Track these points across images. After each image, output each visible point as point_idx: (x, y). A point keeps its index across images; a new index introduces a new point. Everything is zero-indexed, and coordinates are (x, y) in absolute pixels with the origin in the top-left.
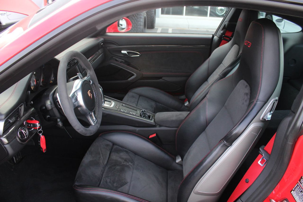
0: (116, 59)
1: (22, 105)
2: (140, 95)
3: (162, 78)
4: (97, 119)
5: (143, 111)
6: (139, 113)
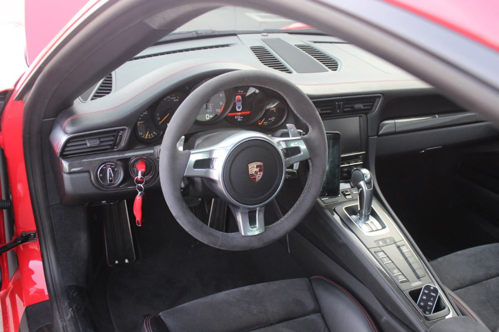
4: (265, 230)
5: (432, 288)
6: (416, 284)
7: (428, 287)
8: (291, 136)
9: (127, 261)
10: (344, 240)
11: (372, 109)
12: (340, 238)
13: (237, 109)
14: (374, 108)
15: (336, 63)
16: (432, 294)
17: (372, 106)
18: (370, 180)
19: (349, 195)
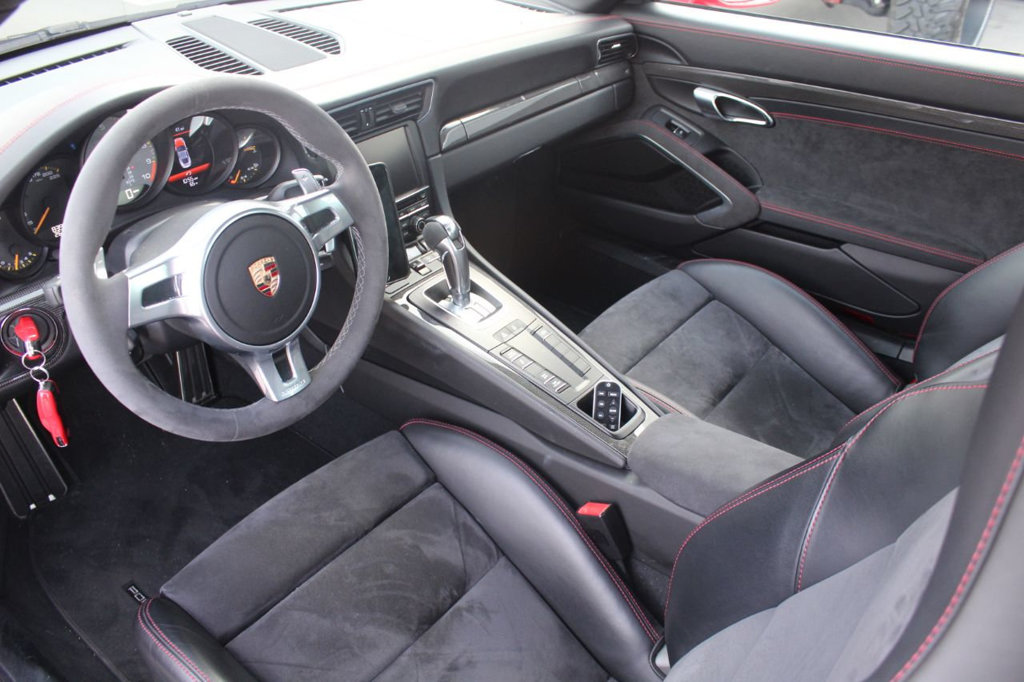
0: (671, 119)
2: (713, 296)
3: (843, 247)
4: (312, 378)
5: (609, 385)
6: (582, 387)
7: (602, 386)
8: (305, 191)
9: (52, 498)
10: (444, 349)
11: (422, 106)
12: (435, 348)
13: (182, 164)
14: (424, 108)
15: (334, 40)
16: (612, 394)
17: (421, 103)
18: (457, 232)
19: (423, 267)
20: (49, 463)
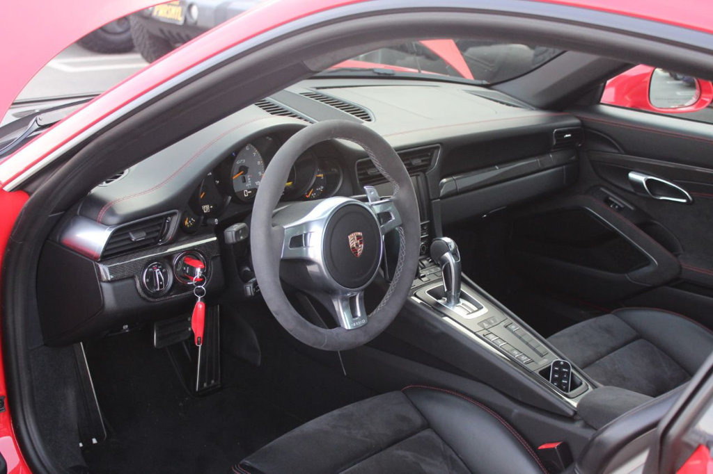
0: (609, 196)
1: (174, 214)
2: (639, 335)
4: (368, 320)
5: (562, 363)
6: (544, 363)
7: (557, 364)
8: (370, 200)
9: (94, 441)
11: (429, 164)
14: (432, 163)
15: (367, 114)
16: (564, 370)
17: (430, 160)
18: (455, 250)
19: (424, 276)
20: (98, 411)
